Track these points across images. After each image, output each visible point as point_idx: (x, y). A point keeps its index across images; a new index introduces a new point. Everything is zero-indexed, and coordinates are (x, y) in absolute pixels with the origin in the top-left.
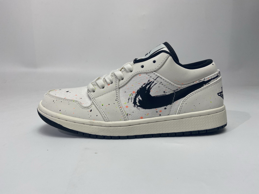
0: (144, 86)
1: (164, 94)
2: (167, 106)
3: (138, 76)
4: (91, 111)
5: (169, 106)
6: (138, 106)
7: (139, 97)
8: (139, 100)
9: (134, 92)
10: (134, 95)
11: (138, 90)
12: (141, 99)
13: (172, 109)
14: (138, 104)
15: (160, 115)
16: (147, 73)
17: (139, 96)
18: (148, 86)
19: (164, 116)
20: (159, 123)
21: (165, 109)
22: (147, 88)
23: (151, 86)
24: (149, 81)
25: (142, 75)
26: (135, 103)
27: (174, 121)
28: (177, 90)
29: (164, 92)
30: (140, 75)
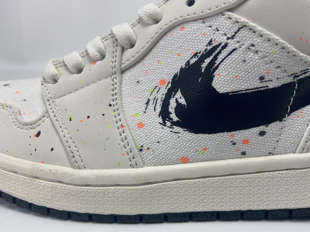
0: (193, 61)
1: (261, 85)
2: (270, 125)
3: (177, 32)
4: (38, 135)
5: (273, 128)
6: (174, 124)
7: (179, 97)
8: (179, 105)
9: (162, 82)
10: (164, 91)
11: (175, 76)
12: (183, 101)
13: (284, 136)
14: (175, 119)
15: (244, 153)
16: (203, 19)
17: (179, 95)
18: (208, 61)
19: (258, 156)
20: (241, 178)
21: (262, 133)
22: (204, 65)
23: (215, 58)
24: (210, 43)
25: (190, 28)
26: (165, 114)
27: (288, 173)
28: (305, 73)
29: (262, 78)
30: (183, 29)
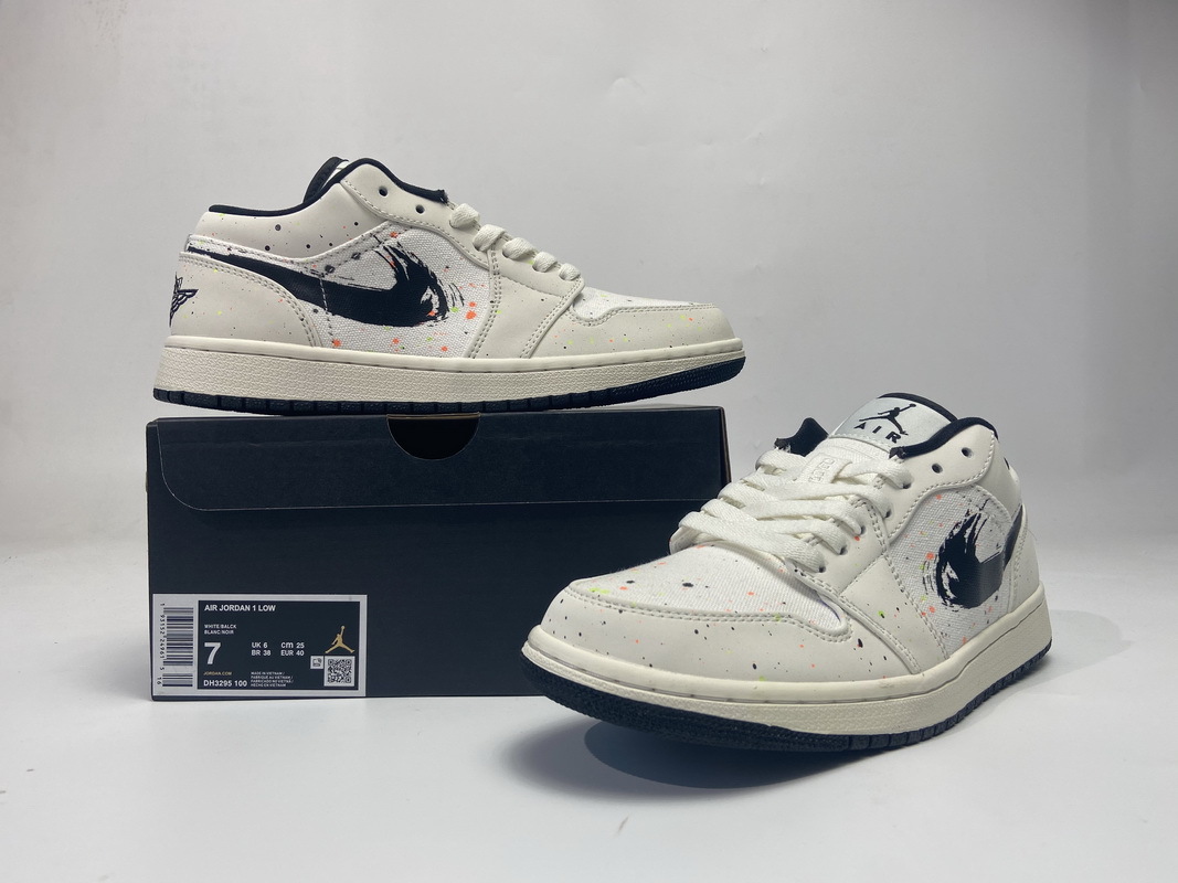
0: (956, 531)
3: (935, 501)
4: (861, 644)
6: (953, 601)
7: (949, 572)
8: (951, 580)
9: (930, 556)
10: (934, 566)
11: (941, 548)
12: (954, 575)
14: (952, 596)
16: (957, 490)
17: (949, 568)
18: (969, 531)
22: (966, 536)
23: (974, 529)
24: (968, 514)
25: (946, 497)
26: (942, 592)
30: (939, 498)
